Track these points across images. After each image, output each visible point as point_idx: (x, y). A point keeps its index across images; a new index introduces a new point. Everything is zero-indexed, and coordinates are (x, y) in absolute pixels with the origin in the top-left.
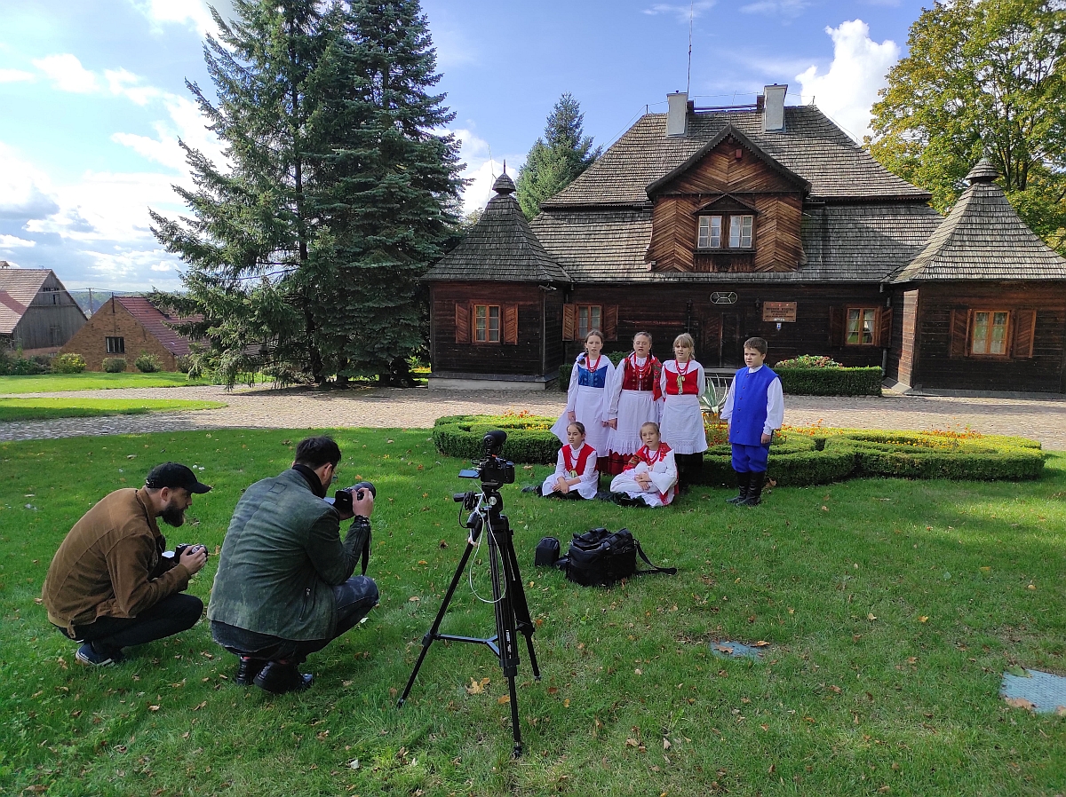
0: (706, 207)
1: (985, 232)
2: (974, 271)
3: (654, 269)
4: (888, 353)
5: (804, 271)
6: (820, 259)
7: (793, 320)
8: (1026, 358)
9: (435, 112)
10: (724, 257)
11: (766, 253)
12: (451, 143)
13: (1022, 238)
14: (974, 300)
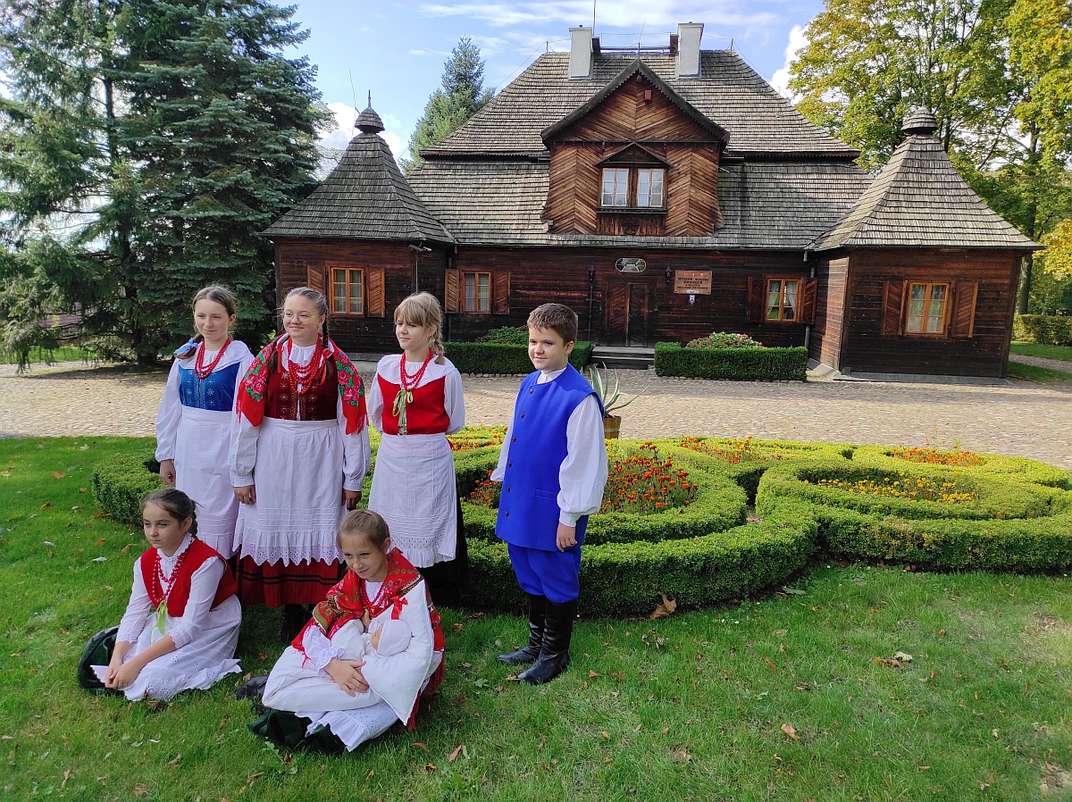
0: (610, 158)
1: (923, 192)
2: (911, 236)
3: (552, 230)
4: (810, 331)
5: (720, 235)
6: (738, 222)
7: (708, 292)
8: (966, 338)
9: (284, 29)
10: (631, 218)
11: (679, 214)
12: (305, 69)
13: (964, 199)
14: (910, 271)
